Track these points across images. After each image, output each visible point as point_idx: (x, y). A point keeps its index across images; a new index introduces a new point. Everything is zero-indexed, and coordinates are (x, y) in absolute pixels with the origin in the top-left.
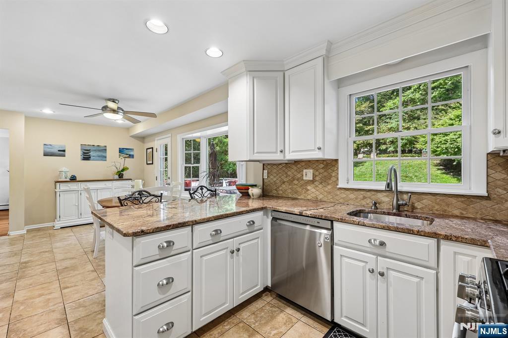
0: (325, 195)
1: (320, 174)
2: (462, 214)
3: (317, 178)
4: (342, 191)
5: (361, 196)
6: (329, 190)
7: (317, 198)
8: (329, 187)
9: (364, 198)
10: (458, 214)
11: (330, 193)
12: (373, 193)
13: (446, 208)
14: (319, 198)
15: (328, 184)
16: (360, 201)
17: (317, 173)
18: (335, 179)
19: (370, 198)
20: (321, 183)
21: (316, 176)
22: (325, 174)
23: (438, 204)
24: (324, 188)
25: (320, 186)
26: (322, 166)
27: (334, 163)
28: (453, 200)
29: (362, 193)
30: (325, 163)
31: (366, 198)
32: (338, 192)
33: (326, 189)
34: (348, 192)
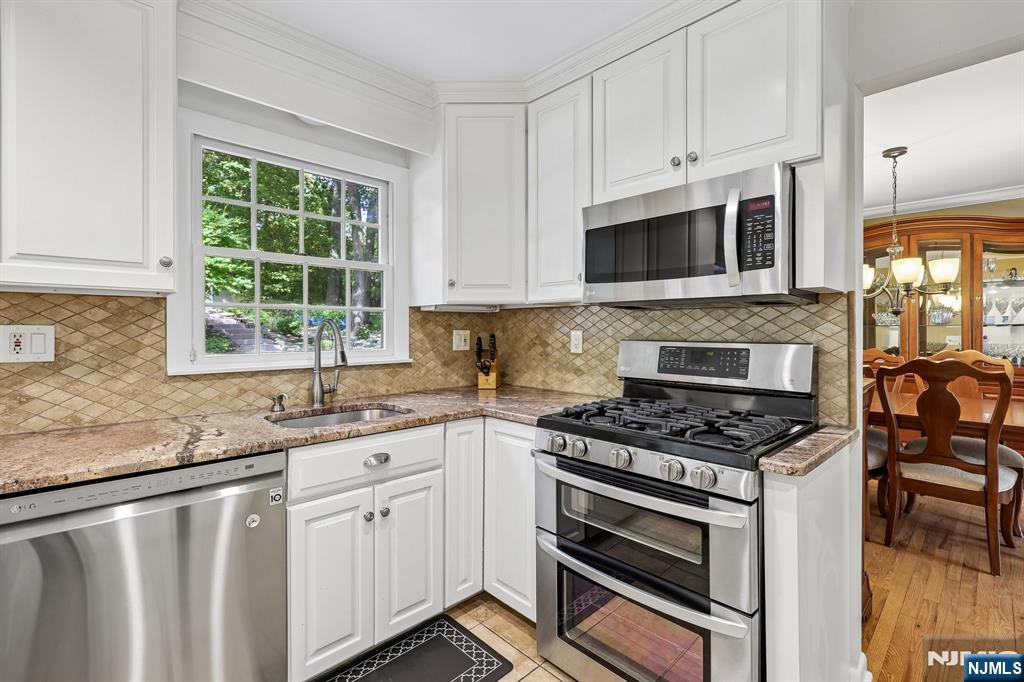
0: (114, 405)
1: (89, 339)
2: (388, 391)
3: (77, 355)
4: (179, 385)
5: (235, 390)
6: (131, 389)
7: (77, 420)
8: (131, 378)
9: (242, 391)
10: (384, 393)
11: (134, 395)
12: (262, 378)
13: (371, 386)
14: (88, 419)
15: (128, 370)
16: (231, 400)
17: (77, 338)
18: (153, 354)
19: (255, 392)
20: (97, 369)
21: (70, 347)
22: (116, 339)
23: (364, 382)
24: (110, 384)
25: (93, 379)
26: (101, 314)
27: (148, 308)
28: (379, 373)
29: (236, 381)
30: (113, 305)
31: (246, 391)
32: (165, 390)
33: (119, 385)
34: (197, 385)
